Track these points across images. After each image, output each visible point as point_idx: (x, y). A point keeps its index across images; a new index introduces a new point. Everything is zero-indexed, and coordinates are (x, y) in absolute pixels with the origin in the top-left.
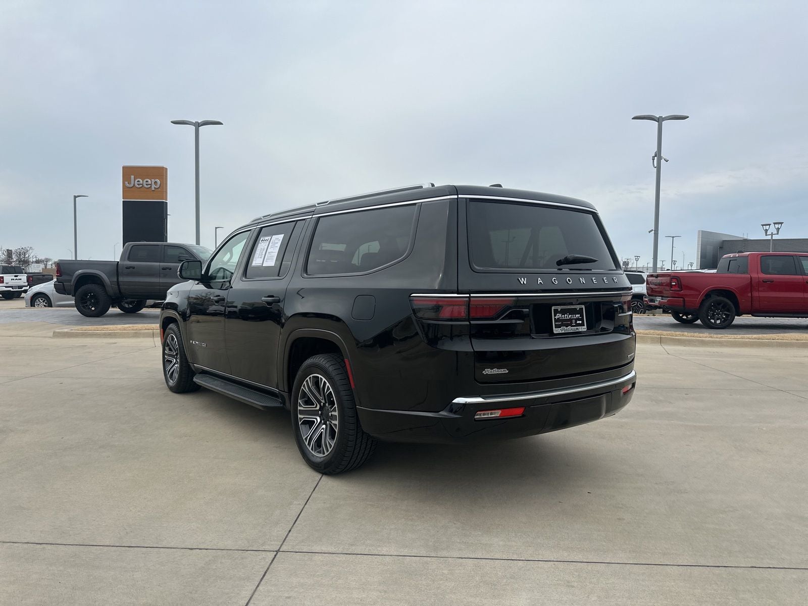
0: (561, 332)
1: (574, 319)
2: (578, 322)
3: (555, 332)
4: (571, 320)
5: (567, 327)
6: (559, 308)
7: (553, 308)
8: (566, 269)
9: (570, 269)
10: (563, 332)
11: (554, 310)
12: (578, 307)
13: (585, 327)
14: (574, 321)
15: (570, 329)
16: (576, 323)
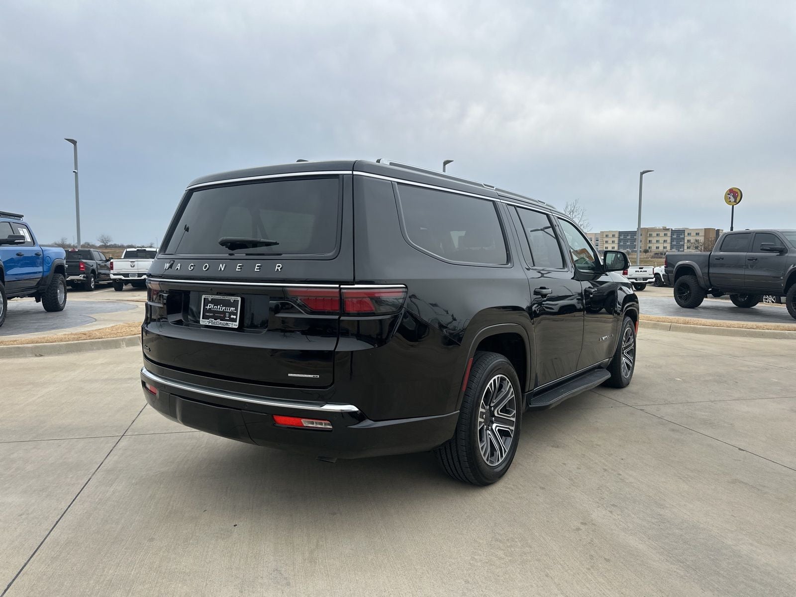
0: (207, 324)
1: (228, 312)
2: (232, 316)
3: (201, 323)
4: (224, 313)
5: (215, 320)
6: (210, 297)
7: (203, 297)
8: (240, 254)
9: (247, 254)
10: (210, 324)
11: (204, 299)
12: (232, 299)
13: (237, 323)
14: (227, 315)
15: (219, 323)
16: (229, 317)
